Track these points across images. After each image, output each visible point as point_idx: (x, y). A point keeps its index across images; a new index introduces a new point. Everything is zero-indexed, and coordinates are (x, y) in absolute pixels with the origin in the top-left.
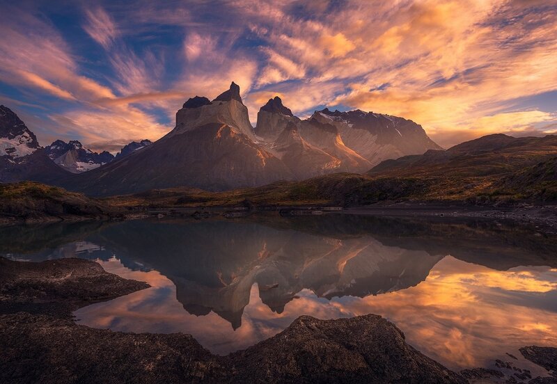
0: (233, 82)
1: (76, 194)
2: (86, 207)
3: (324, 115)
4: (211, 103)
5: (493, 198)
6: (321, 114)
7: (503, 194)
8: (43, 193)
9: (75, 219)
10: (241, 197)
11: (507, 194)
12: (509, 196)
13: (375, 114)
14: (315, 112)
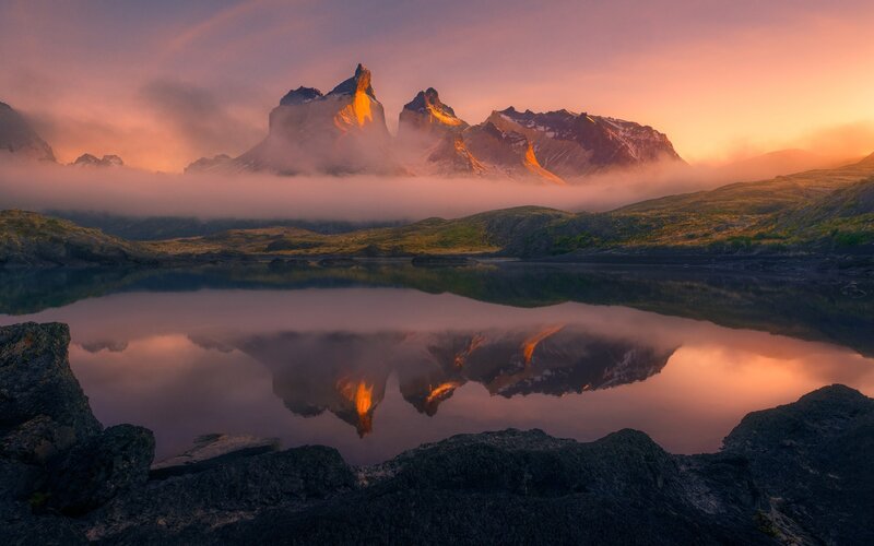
0: (360, 65)
1: (88, 230)
2: (102, 248)
3: (507, 118)
4: (324, 98)
5: (752, 242)
6: (503, 116)
7: (770, 238)
8: (33, 226)
9: (84, 265)
10: (366, 241)
11: (776, 238)
12: (777, 241)
13: (591, 117)
14: (493, 112)
